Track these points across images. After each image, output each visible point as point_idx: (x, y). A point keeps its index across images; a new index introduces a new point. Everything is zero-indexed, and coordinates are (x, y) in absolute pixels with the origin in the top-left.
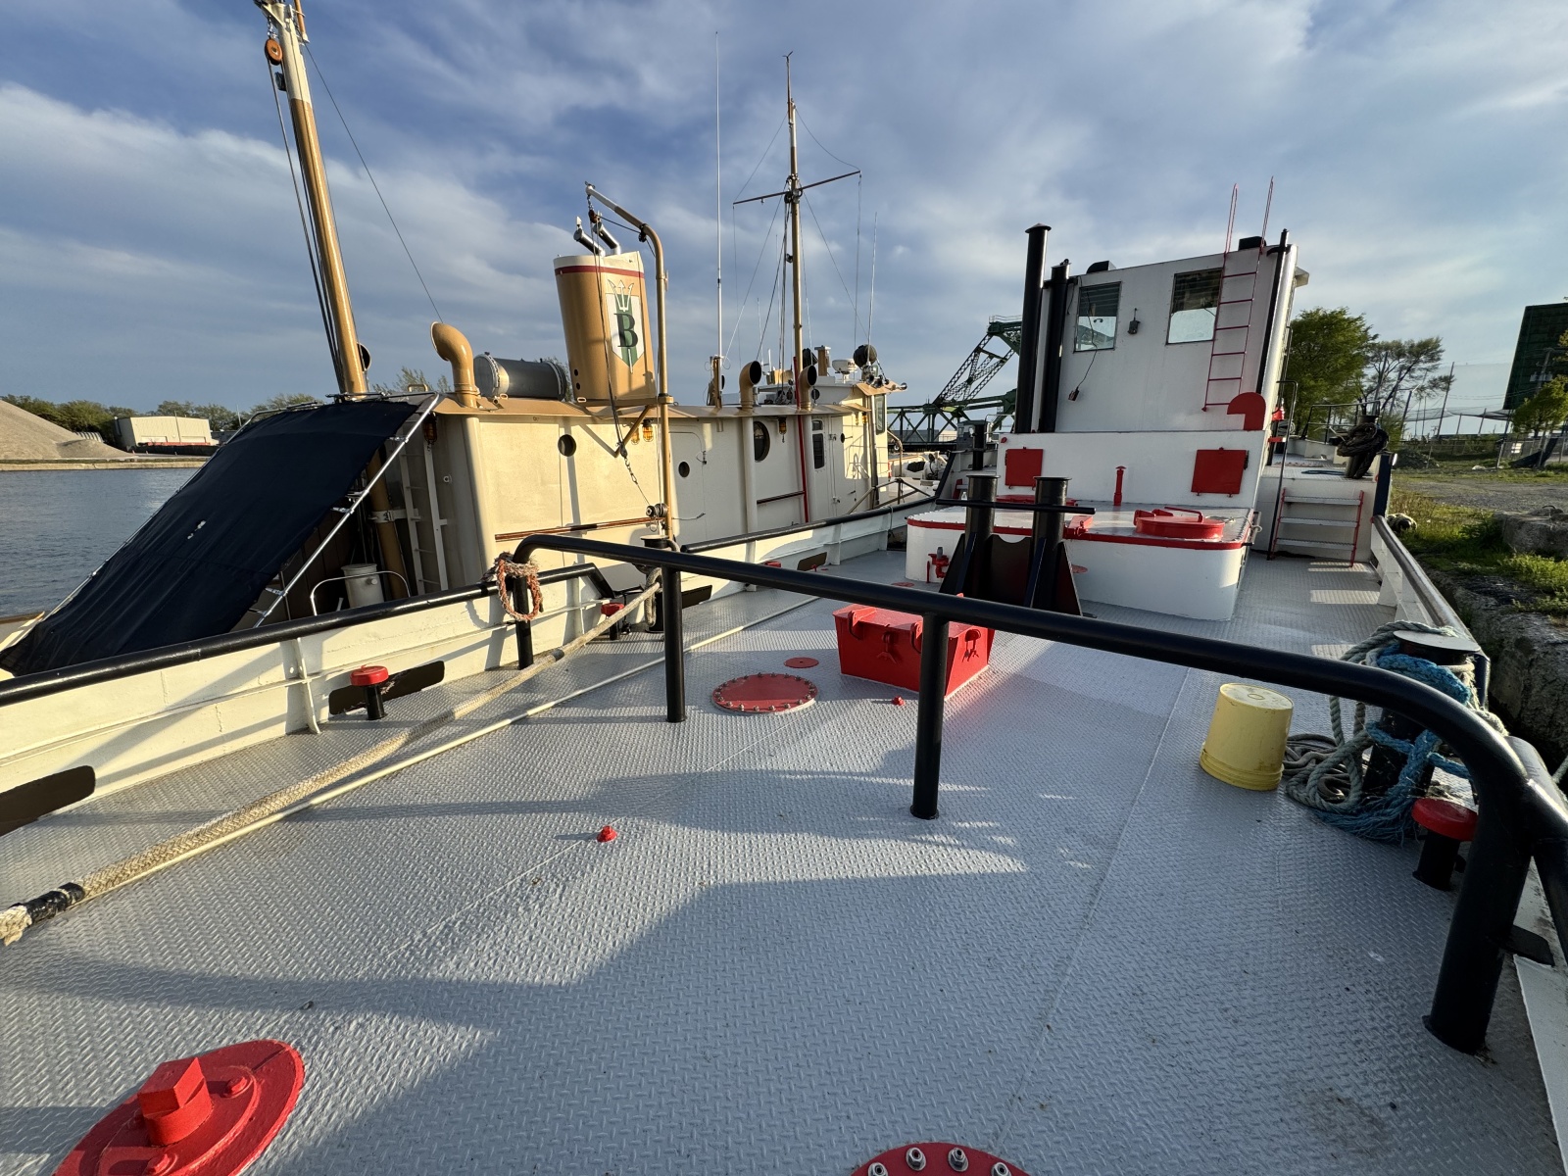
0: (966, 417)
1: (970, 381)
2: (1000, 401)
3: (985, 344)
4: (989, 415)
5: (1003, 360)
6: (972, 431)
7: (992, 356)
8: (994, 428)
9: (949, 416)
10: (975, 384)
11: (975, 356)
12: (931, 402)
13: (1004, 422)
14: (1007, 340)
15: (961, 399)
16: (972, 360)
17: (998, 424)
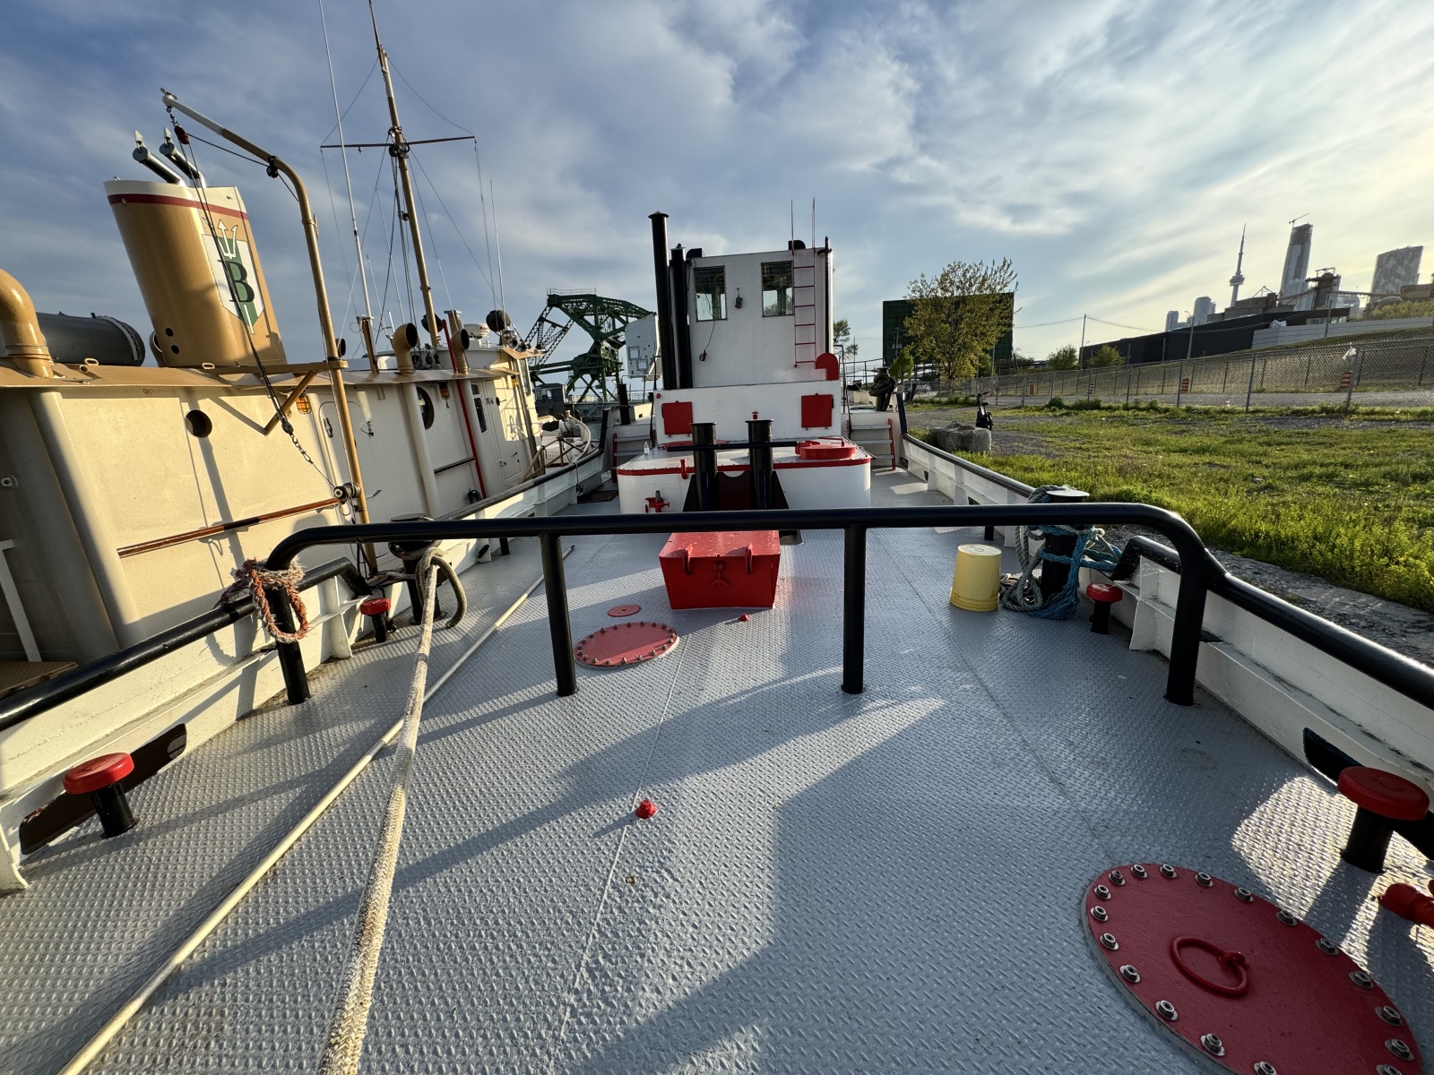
1: (539, 348)
2: (569, 366)
3: (547, 314)
4: (562, 378)
5: (565, 329)
6: (549, 395)
7: (554, 325)
8: (569, 389)
10: (544, 350)
11: (540, 325)
13: (576, 385)
14: (566, 311)
16: (538, 329)
17: (571, 386)
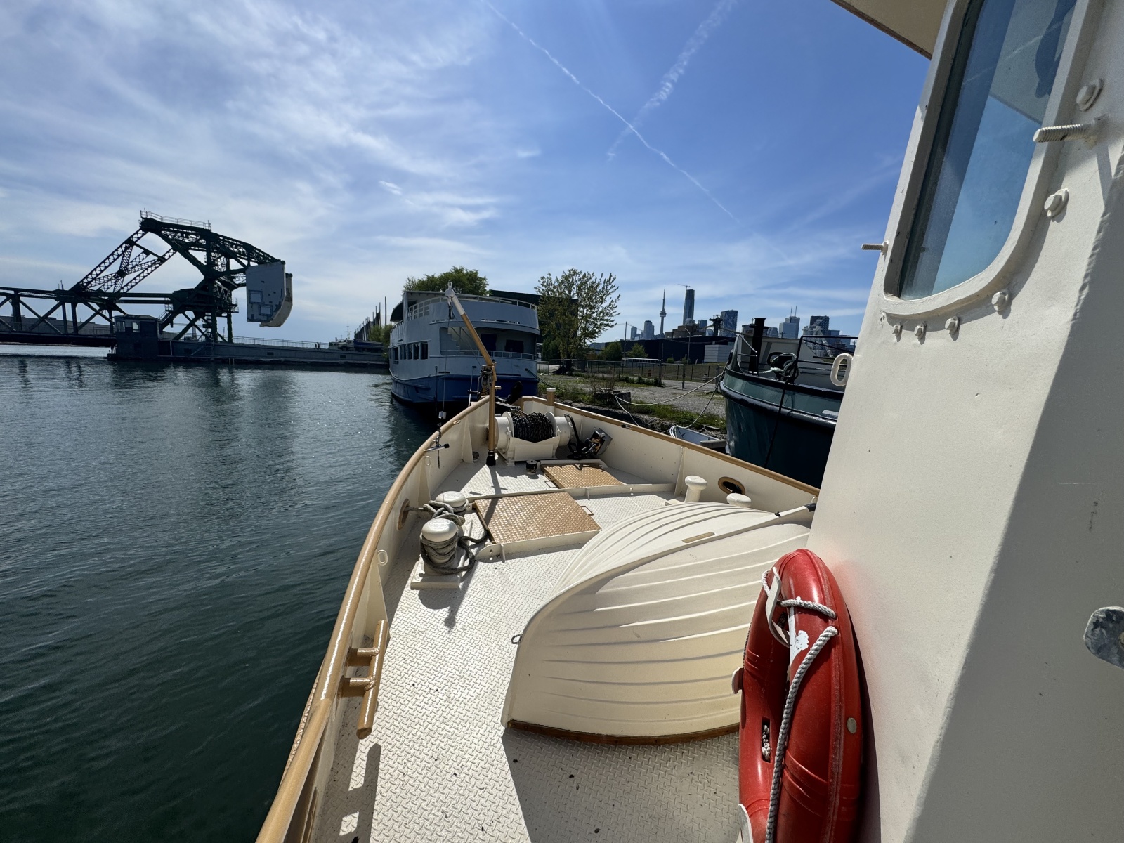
0: (120, 311)
1: (121, 273)
2: (168, 299)
3: (138, 239)
5: (162, 260)
7: (147, 252)
8: (165, 325)
9: (97, 308)
10: (128, 278)
11: (126, 248)
12: (67, 288)
14: (165, 238)
15: (111, 290)
16: (123, 253)
17: (168, 321)
